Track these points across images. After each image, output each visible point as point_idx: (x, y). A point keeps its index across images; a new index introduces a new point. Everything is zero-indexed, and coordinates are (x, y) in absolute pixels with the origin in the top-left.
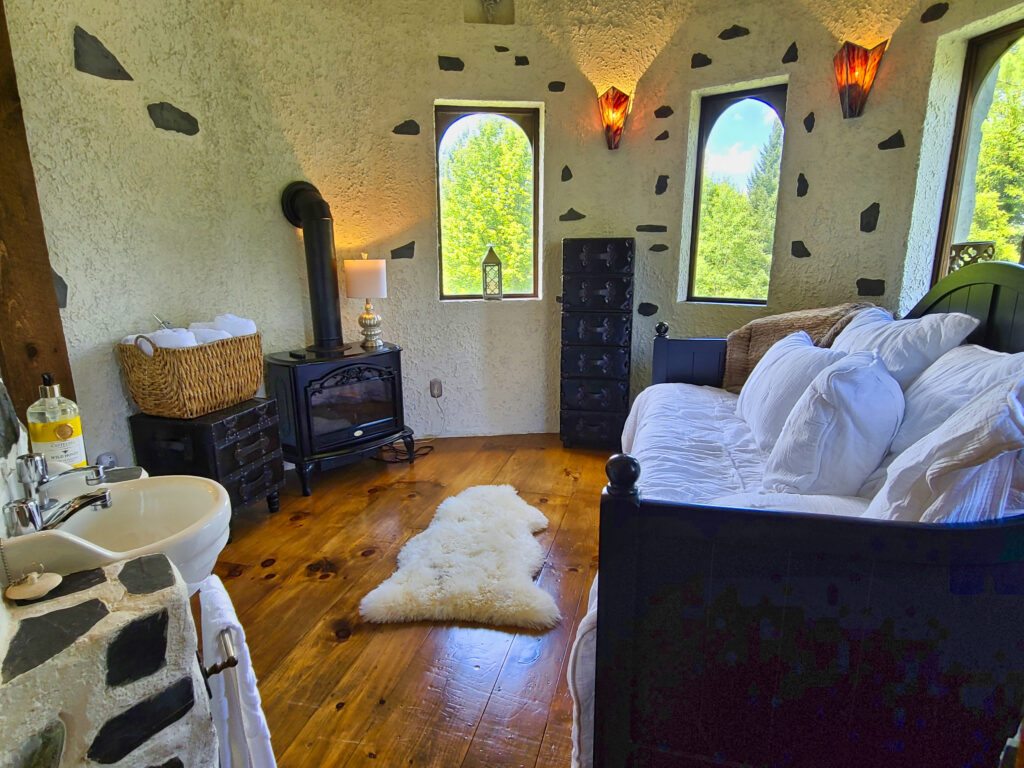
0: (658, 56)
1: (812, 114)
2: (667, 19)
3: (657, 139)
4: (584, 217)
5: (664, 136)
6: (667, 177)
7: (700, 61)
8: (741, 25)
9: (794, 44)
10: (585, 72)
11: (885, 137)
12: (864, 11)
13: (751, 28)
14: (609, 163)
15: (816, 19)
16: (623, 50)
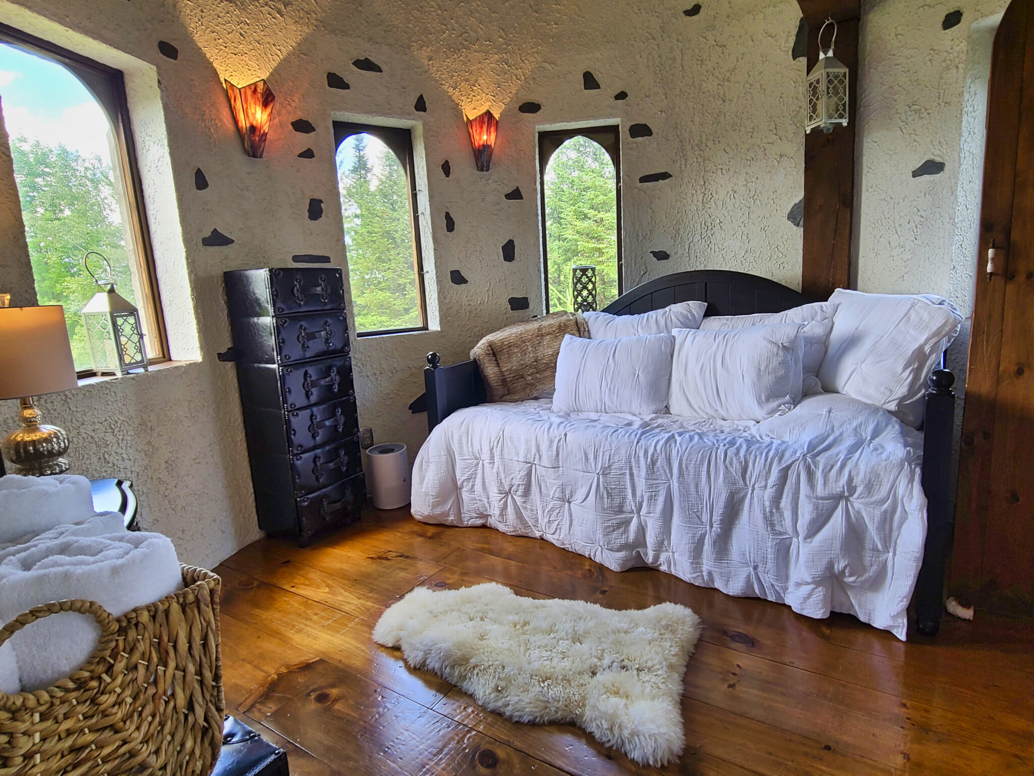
0: (284, 60)
1: (447, 162)
2: (289, 21)
3: (301, 155)
4: (232, 241)
5: (308, 154)
6: (321, 201)
7: (336, 81)
8: (372, 59)
9: (421, 96)
10: (200, 44)
11: (509, 190)
12: (475, 88)
13: (383, 67)
14: (249, 173)
15: (437, 81)
16: (241, 34)
